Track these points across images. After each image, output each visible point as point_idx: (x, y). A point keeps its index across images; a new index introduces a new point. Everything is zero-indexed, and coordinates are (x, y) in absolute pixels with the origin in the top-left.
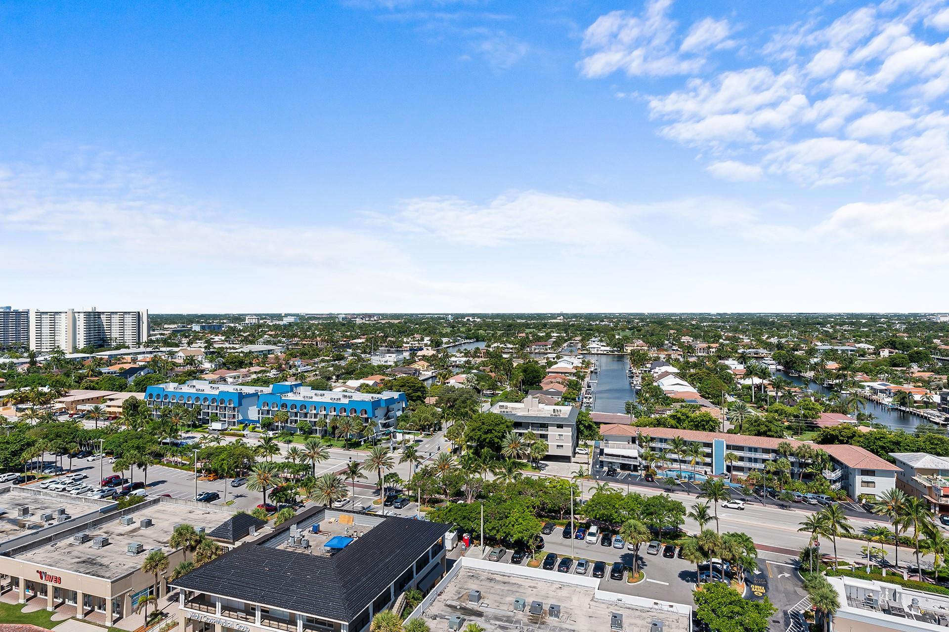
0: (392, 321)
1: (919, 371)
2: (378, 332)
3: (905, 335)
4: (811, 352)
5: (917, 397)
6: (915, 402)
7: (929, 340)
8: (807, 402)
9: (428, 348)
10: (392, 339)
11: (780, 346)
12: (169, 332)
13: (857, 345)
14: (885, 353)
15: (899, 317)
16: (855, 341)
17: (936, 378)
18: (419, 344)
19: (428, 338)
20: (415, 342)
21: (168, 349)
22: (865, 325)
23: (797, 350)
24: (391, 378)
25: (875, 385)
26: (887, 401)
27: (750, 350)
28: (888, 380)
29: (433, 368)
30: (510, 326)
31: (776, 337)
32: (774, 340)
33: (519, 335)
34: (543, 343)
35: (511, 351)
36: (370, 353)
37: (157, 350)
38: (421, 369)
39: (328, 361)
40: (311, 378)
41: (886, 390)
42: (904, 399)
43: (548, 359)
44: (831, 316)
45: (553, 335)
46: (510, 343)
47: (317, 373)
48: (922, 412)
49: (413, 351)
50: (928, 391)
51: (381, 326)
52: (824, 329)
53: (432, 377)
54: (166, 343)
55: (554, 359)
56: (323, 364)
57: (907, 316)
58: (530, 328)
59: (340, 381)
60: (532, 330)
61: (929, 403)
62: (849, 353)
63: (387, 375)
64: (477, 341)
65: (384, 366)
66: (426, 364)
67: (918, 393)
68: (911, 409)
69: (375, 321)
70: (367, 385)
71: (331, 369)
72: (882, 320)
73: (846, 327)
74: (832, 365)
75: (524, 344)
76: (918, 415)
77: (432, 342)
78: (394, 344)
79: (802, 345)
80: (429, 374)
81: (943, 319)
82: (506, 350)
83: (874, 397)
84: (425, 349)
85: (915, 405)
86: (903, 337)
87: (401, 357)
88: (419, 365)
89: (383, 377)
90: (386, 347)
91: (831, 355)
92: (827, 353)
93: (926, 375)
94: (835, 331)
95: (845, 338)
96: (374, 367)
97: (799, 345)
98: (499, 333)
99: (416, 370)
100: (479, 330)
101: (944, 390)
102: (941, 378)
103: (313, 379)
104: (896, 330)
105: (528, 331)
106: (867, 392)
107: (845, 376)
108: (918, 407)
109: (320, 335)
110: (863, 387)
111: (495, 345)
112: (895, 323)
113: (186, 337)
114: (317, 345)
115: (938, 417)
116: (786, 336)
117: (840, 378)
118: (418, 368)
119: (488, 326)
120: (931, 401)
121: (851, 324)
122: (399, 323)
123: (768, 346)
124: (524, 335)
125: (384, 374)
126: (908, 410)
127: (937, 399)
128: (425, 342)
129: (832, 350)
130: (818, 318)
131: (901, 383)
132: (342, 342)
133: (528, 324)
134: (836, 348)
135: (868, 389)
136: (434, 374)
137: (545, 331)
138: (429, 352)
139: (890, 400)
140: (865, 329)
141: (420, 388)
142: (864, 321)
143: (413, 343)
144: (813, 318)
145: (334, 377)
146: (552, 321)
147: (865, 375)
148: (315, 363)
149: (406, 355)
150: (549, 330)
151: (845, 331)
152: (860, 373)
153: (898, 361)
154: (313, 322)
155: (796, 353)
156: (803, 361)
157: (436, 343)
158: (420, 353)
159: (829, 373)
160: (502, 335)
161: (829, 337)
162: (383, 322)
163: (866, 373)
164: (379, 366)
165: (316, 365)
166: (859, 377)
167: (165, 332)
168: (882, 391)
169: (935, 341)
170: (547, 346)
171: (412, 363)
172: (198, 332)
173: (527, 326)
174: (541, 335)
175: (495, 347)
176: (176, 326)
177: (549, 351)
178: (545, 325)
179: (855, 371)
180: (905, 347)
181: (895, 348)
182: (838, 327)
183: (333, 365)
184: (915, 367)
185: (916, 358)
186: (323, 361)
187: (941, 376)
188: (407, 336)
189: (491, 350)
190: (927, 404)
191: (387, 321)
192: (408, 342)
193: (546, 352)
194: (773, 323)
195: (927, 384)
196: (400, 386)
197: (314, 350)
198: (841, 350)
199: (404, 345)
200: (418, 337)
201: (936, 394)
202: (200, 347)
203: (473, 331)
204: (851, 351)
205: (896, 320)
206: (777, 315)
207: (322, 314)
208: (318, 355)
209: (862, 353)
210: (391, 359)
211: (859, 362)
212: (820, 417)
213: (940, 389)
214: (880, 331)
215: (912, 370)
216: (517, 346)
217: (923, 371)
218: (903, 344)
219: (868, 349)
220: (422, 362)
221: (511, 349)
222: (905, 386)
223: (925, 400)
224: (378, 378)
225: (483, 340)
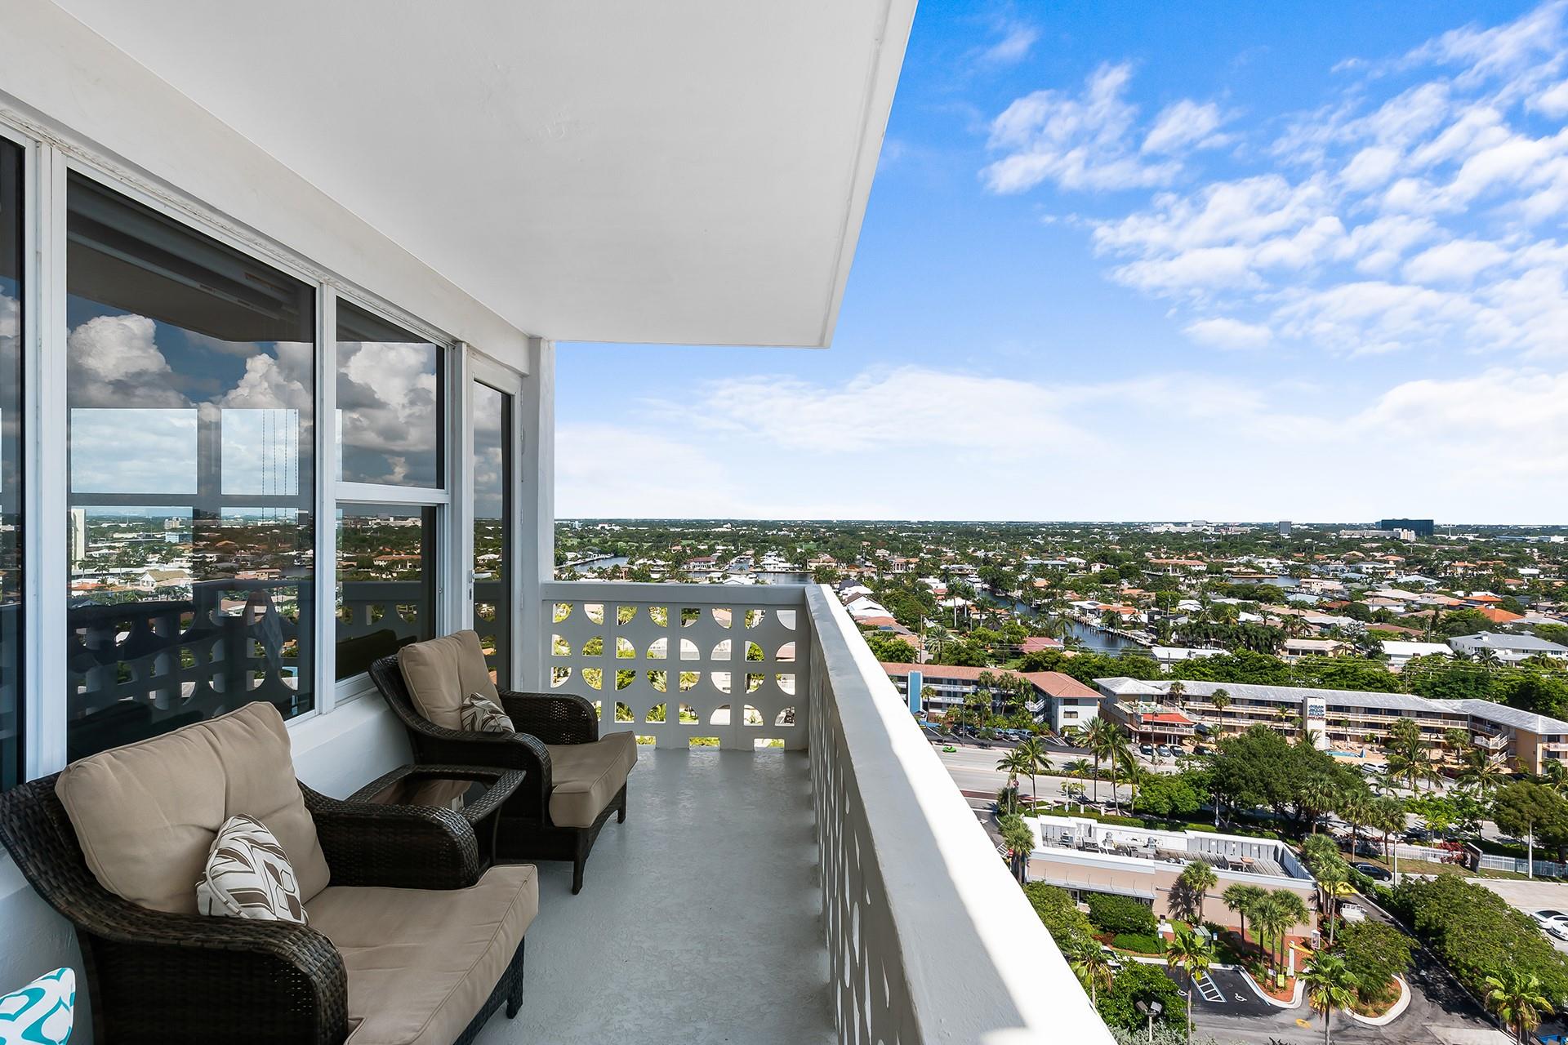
1: (1129, 588)
3: (1118, 547)
4: (1020, 568)
5: (1125, 618)
6: (1124, 623)
7: (1140, 553)
8: (1012, 625)
11: (986, 561)
12: (123, 544)
13: (1068, 559)
14: (1096, 568)
15: (1112, 526)
16: (1067, 555)
17: (1145, 596)
22: (1077, 536)
23: (1005, 566)
25: (1085, 604)
26: (1096, 622)
27: (954, 566)
28: (1097, 599)
30: (661, 536)
31: (983, 550)
32: (981, 554)
33: (673, 548)
34: (705, 559)
35: (662, 569)
41: (1095, 610)
42: (1112, 619)
43: (710, 579)
44: (1043, 525)
45: (717, 548)
46: (660, 559)
48: (1129, 633)
50: (1137, 610)
52: (1035, 540)
55: (719, 579)
57: (1121, 526)
58: (688, 539)
60: (690, 542)
61: (1137, 623)
62: (1060, 568)
64: (616, 556)
67: (1127, 612)
68: (1119, 631)
72: (1096, 530)
73: (1058, 539)
74: (1040, 582)
75: (679, 560)
76: (1126, 637)
79: (1011, 560)
81: (1156, 530)
82: (655, 569)
83: (1083, 618)
85: (1123, 626)
86: (1116, 549)
91: (1040, 571)
92: (1035, 567)
93: (1136, 592)
94: (1047, 543)
95: (1058, 552)
97: (1007, 559)
98: (646, 545)
100: (618, 541)
101: (1153, 609)
102: (1150, 596)
104: (1109, 542)
105: (684, 542)
106: (1076, 613)
107: (1054, 594)
108: (1126, 629)
110: (1072, 607)
111: (641, 561)
112: (1108, 534)
115: (1145, 638)
116: (994, 549)
117: (1049, 598)
119: (631, 536)
120: (1139, 621)
121: (1063, 535)
123: (974, 560)
124: (679, 548)
126: (1116, 632)
127: (1144, 618)
129: (1041, 565)
130: (1028, 527)
131: (1110, 602)
133: (685, 534)
134: (1046, 562)
135: (1077, 609)
137: (707, 543)
139: (1099, 621)
140: (1077, 541)
142: (1077, 531)
144: (1023, 527)
146: (717, 530)
147: (1075, 594)
150: (713, 542)
151: (1057, 542)
152: (1069, 592)
153: (1108, 577)
155: (1004, 568)
156: (1010, 578)
159: (1037, 591)
160: (650, 549)
161: (1038, 550)
163: (1076, 591)
166: (1068, 595)
167: (116, 545)
168: (1091, 611)
169: (1146, 554)
170: (710, 562)
173: (684, 536)
174: (702, 548)
175: (640, 564)
176: (135, 535)
177: (712, 569)
178: (707, 535)
179: (1065, 588)
180: (1117, 560)
181: (1107, 563)
182: (1050, 538)
184: (1125, 584)
185: (1127, 573)
187: (1150, 593)
189: (635, 568)
190: (1135, 625)
193: (708, 570)
194: (980, 532)
195: (1136, 602)
198: (1052, 565)
201: (1145, 613)
203: (610, 543)
204: (1062, 566)
205: (1110, 530)
206: (985, 524)
209: (1073, 568)
211: (1069, 578)
212: (1025, 642)
213: (1149, 607)
214: (1093, 543)
215: (1122, 587)
216: (670, 563)
217: (1133, 588)
218: (1114, 557)
219: (1080, 563)
221: (663, 566)
222: (1115, 605)
223: (1134, 620)
225: (624, 556)
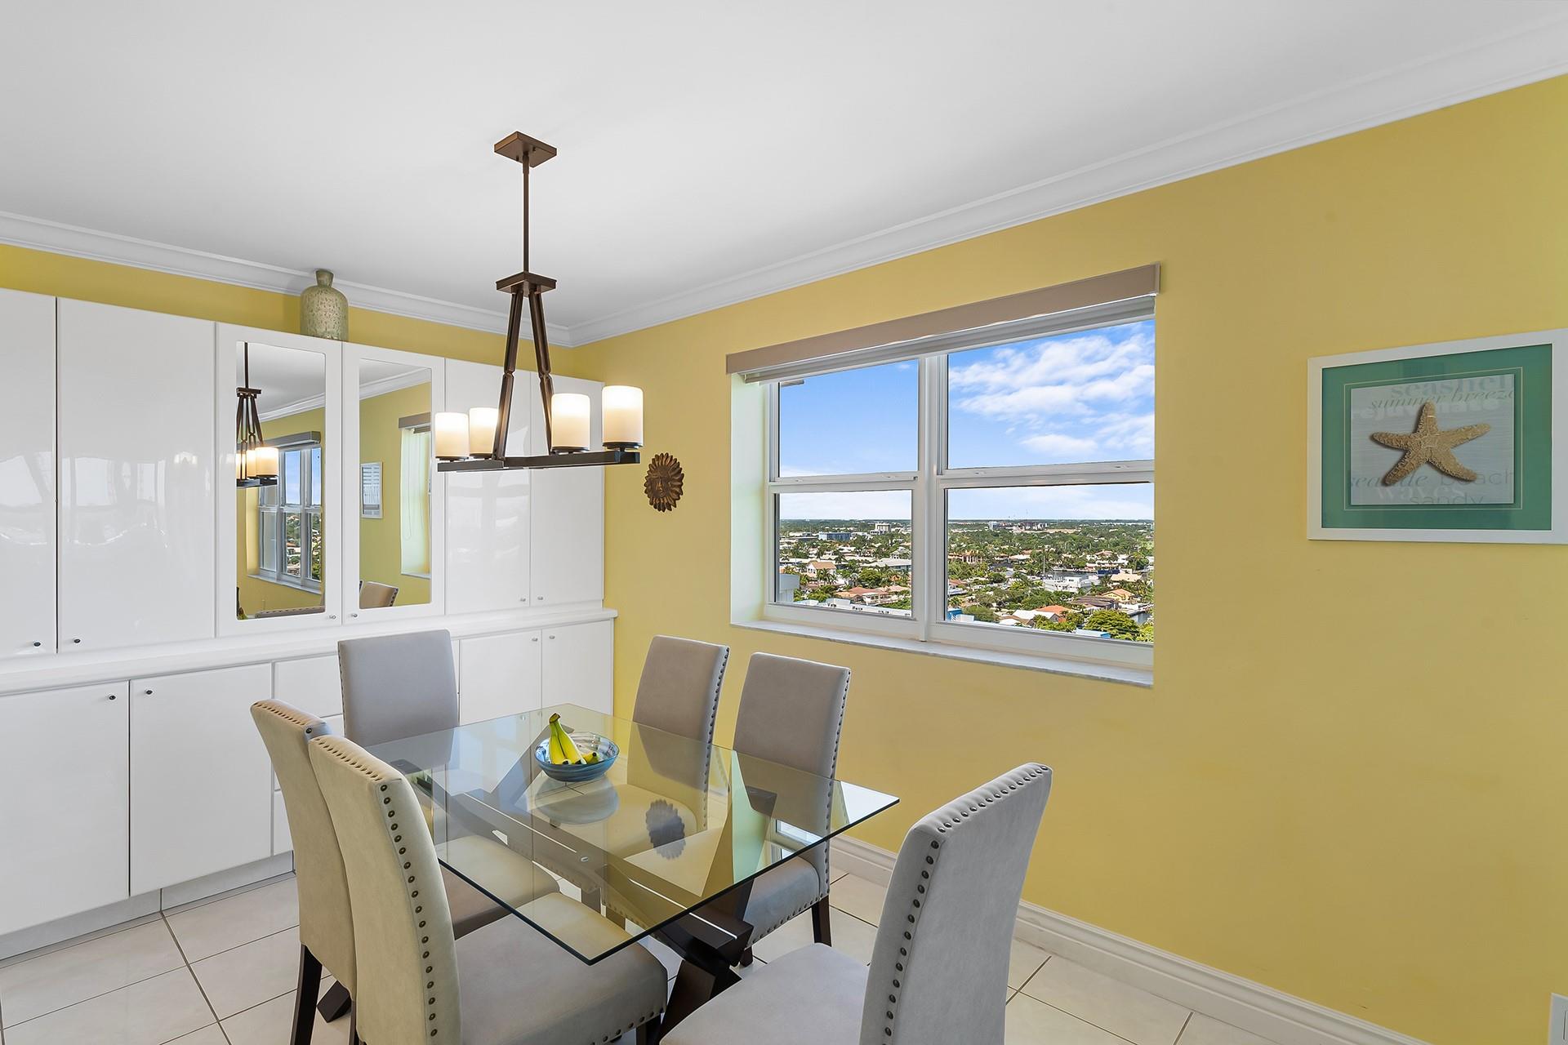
0: (1065, 531)
2: (1046, 546)
9: (1128, 570)
10: (1070, 556)
18: (1111, 564)
19: (1125, 556)
20: (1104, 562)
21: (798, 560)
24: (1076, 611)
29: (1139, 599)
36: (1039, 575)
37: (787, 561)
38: (1120, 600)
39: (983, 583)
40: (966, 603)
47: (974, 597)
49: (1105, 574)
51: (1048, 537)
53: (1139, 613)
54: (796, 554)
56: (977, 587)
59: (1003, 610)
63: (1070, 606)
65: (1064, 593)
66: (1128, 594)
69: (1040, 530)
70: (1044, 619)
71: (991, 593)
77: (1131, 562)
78: (1073, 562)
80: (1135, 608)
84: (1122, 571)
87: (1086, 581)
88: (1118, 595)
89: (1066, 609)
90: (1061, 566)
96: (1049, 593)
99: (1112, 601)
103: (968, 605)
109: (969, 548)
113: (814, 547)
114: (965, 561)
118: (1115, 598)
122: (1074, 533)
125: (1065, 604)
128: (1120, 561)
132: (998, 559)
136: (1142, 609)
138: (1132, 577)
141: (1130, 627)
143: (1101, 562)
145: (995, 605)
148: (967, 585)
149: (1094, 579)
154: (956, 531)
157: (1138, 563)
158: (1114, 577)
162: (1052, 531)
164: (1057, 593)
165: (968, 588)
171: (1105, 591)
172: (825, 542)
183: (992, 589)
186: (976, 582)
188: (1092, 552)
191: (1057, 531)
192: (1093, 561)
196: (1099, 624)
197: (964, 568)
199: (1088, 564)
200: (1108, 554)
202: (830, 559)
207: (966, 521)
208: (970, 574)
210: (1073, 584)
220: (1121, 591)
224: (1058, 609)
